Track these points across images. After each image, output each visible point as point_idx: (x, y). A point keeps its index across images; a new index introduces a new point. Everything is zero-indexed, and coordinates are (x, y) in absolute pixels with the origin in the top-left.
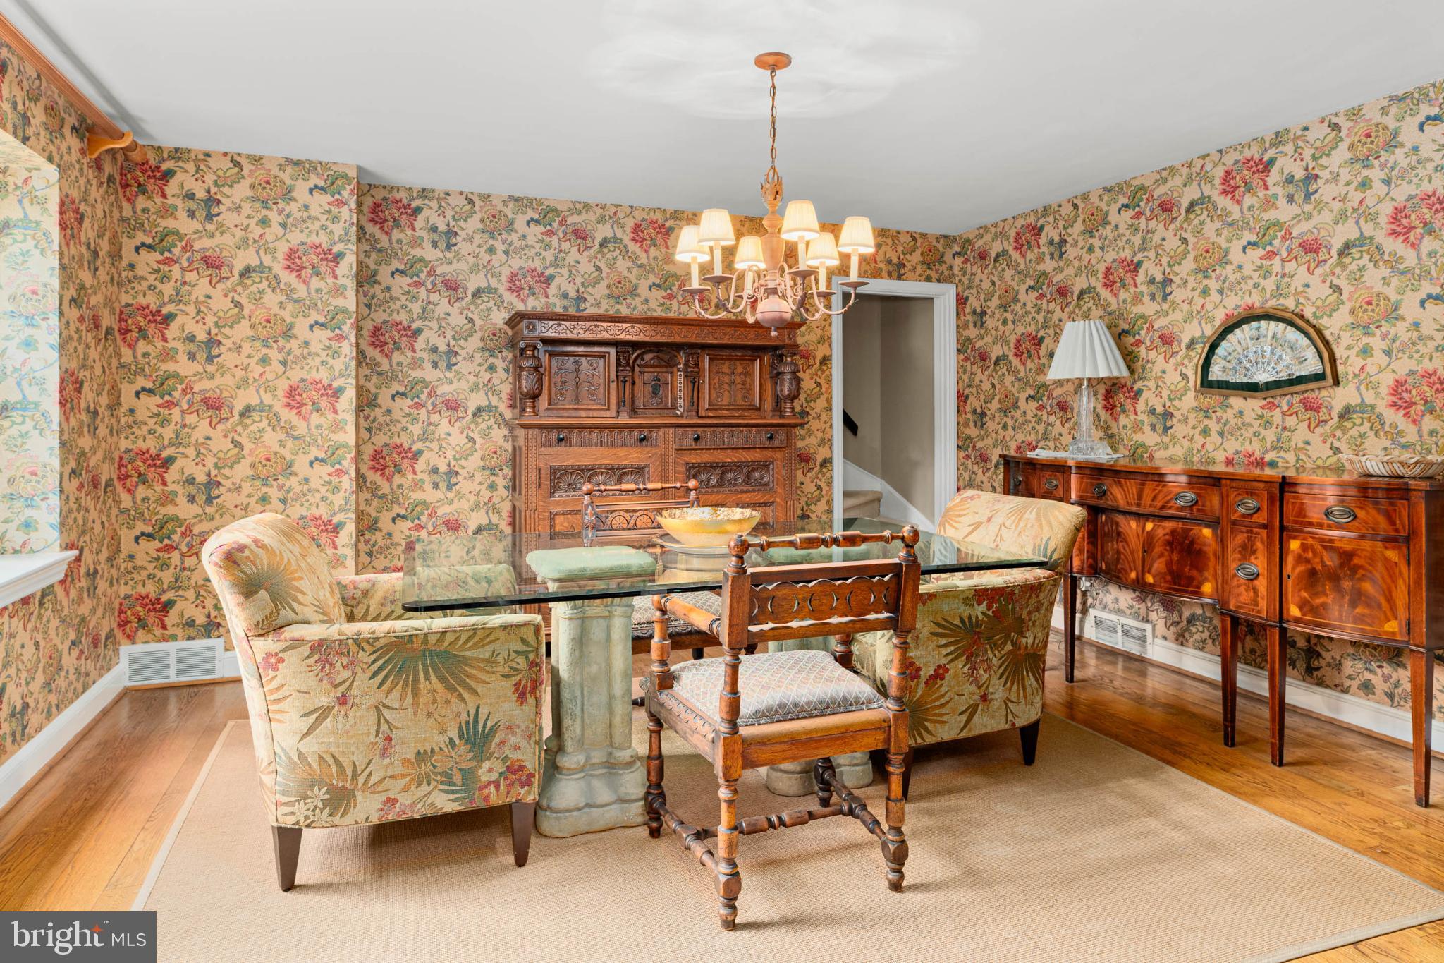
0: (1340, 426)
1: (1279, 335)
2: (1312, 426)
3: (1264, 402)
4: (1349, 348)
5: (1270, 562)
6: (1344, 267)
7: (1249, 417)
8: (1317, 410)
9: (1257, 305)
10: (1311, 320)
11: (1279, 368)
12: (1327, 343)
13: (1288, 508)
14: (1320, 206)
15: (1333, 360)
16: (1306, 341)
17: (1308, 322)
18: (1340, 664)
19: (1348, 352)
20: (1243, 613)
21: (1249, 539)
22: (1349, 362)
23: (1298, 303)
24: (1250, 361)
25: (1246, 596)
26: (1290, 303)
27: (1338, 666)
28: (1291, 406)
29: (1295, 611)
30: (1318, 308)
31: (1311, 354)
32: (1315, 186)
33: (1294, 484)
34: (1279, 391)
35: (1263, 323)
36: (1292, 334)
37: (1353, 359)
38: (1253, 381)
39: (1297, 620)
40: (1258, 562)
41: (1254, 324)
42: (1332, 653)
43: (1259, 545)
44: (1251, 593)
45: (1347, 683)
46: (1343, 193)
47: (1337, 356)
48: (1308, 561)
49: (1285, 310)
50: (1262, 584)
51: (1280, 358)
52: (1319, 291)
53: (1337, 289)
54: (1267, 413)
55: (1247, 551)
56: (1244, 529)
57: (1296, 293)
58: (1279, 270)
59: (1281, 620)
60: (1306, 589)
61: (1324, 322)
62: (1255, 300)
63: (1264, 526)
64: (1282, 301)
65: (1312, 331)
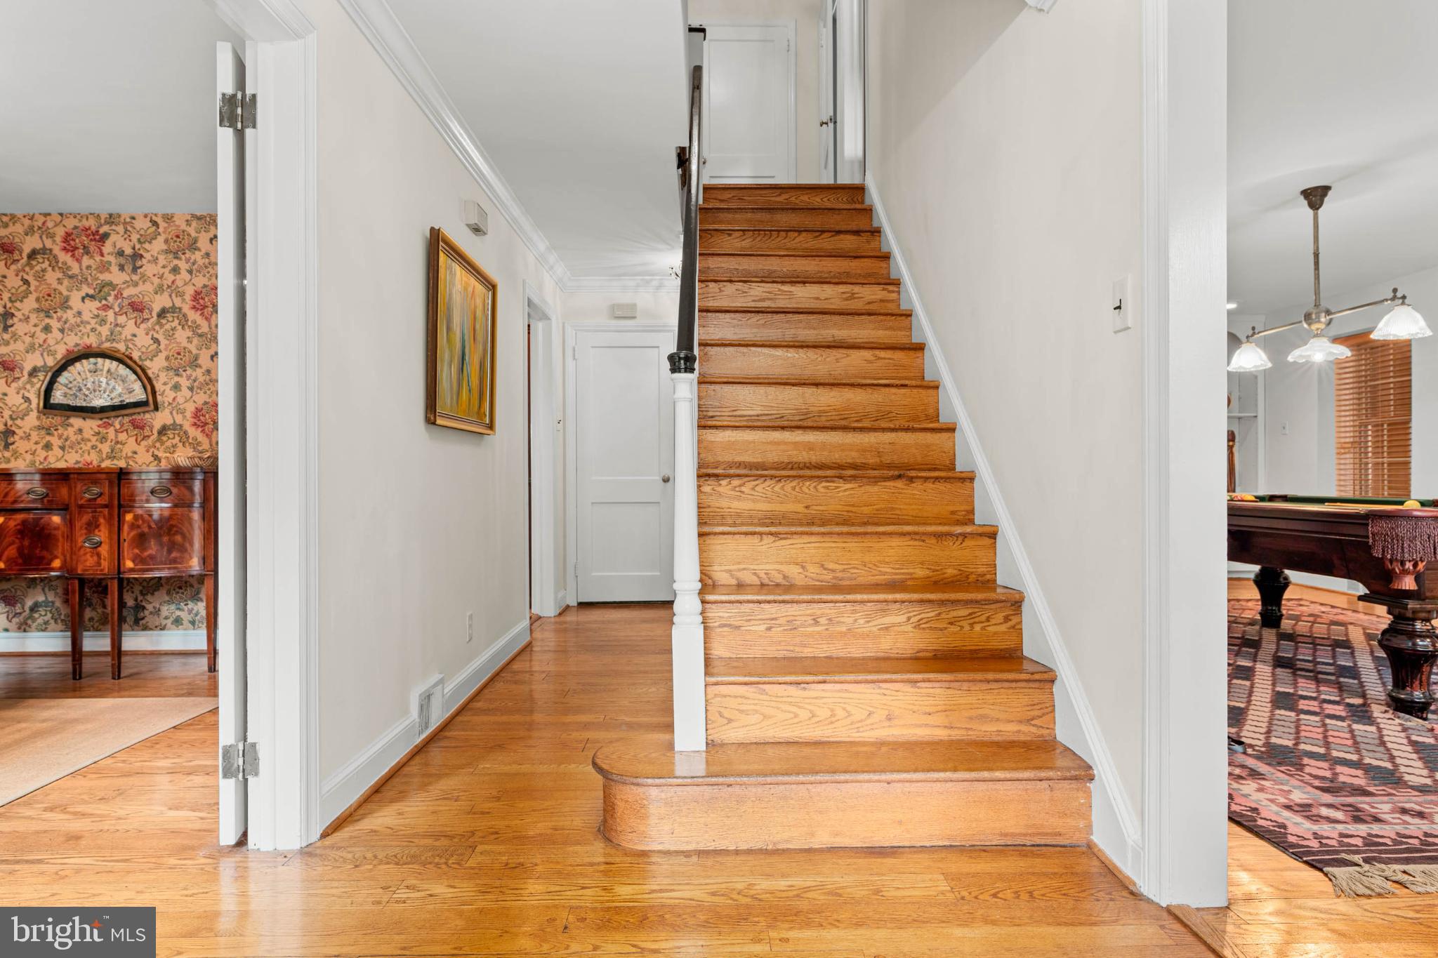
0: (159, 440)
1: (113, 370)
2: (139, 440)
3: (100, 422)
4: (165, 384)
5: (110, 532)
6: (162, 326)
7: (88, 433)
8: (142, 428)
9: (94, 345)
10: (138, 361)
11: (113, 395)
12: (149, 379)
13: (124, 491)
14: (144, 278)
15: (154, 392)
16: (134, 377)
17: (135, 362)
18: (159, 610)
19: (164, 387)
20: (89, 574)
21: (93, 517)
22: (166, 394)
23: (128, 347)
24: (88, 389)
25: (90, 561)
26: (121, 347)
27: (157, 612)
28: (122, 425)
29: (129, 564)
30: (143, 353)
31: (137, 386)
32: (140, 263)
33: (128, 473)
34: (113, 414)
35: (100, 360)
36: (123, 370)
37: (168, 391)
38: (91, 405)
39: (131, 570)
40: (101, 534)
41: (92, 360)
42: (154, 604)
43: (102, 520)
44: (95, 558)
45: (164, 622)
46: (161, 273)
47: (157, 389)
48: (139, 527)
49: (118, 351)
50: (104, 550)
51: (114, 388)
52: (143, 341)
53: (156, 341)
54: (103, 431)
55: (92, 526)
56: (89, 510)
57: (126, 340)
58: (113, 321)
59: (119, 573)
60: (137, 547)
61: (147, 363)
62: (92, 341)
63: (106, 506)
64: (114, 345)
65: (138, 370)
